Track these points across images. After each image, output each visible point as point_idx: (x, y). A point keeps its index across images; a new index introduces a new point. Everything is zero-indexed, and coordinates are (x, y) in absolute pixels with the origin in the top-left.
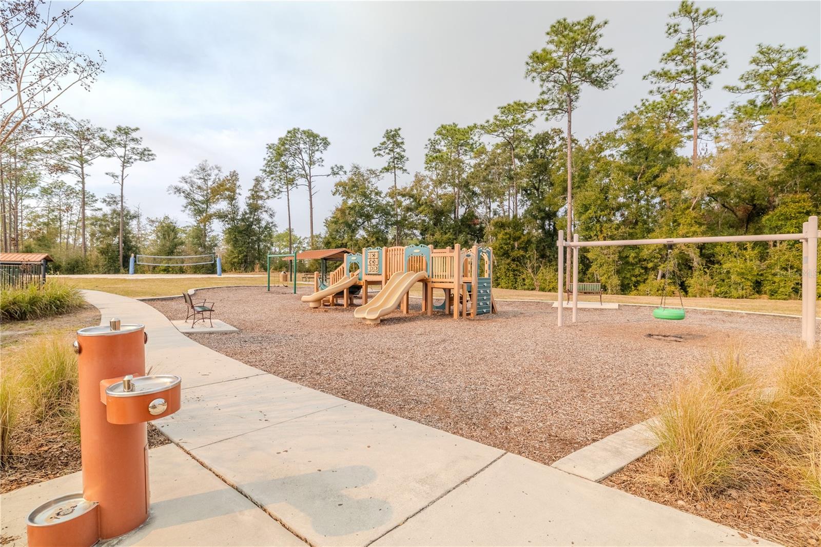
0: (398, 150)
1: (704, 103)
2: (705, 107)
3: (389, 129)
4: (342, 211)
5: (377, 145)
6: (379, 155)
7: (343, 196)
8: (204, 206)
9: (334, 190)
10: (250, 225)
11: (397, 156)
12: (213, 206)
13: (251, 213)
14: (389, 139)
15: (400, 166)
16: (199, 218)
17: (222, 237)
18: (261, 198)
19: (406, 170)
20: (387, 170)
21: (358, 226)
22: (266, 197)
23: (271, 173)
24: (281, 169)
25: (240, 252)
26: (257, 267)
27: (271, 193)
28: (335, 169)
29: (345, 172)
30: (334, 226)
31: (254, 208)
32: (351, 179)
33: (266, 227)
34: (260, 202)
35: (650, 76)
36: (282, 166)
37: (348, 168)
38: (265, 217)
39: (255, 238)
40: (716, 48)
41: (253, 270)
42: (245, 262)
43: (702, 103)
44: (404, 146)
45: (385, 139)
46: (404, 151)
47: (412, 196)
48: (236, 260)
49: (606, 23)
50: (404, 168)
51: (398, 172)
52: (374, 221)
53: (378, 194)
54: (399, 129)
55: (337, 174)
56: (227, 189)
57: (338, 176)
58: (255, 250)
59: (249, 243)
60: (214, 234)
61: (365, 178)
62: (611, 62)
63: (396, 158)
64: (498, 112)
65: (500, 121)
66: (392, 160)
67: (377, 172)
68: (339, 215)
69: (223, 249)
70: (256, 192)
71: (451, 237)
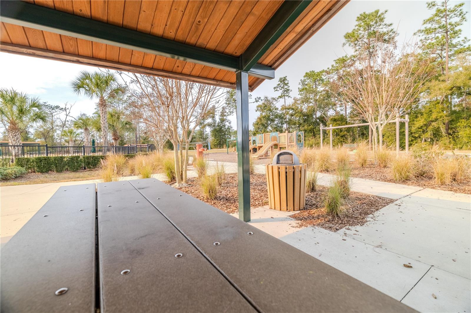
0: (286, 87)
1: (465, 38)
2: (466, 40)
3: (281, 77)
4: (260, 119)
5: (276, 86)
6: (277, 90)
7: (260, 112)
8: (203, 121)
9: (256, 109)
10: (221, 128)
11: (286, 90)
12: (206, 121)
13: (221, 123)
14: (281, 82)
15: (287, 94)
16: (201, 126)
17: (210, 134)
18: (225, 115)
19: (290, 96)
20: (280, 97)
21: (268, 125)
22: (227, 115)
23: (229, 104)
24: (233, 102)
25: (217, 140)
26: (225, 146)
27: (229, 113)
28: (257, 99)
29: (262, 100)
30: (257, 126)
31: (222, 121)
32: (264, 104)
33: (228, 129)
34: (225, 117)
35: (417, 33)
36: (233, 101)
37: (262, 98)
38: (227, 124)
39: (223, 134)
40: (461, 10)
41: (223, 147)
42: (220, 144)
43: (464, 39)
44: (288, 85)
45: (279, 83)
46: (289, 87)
47: (293, 109)
48: (216, 143)
49: (386, 11)
50: (289, 95)
51: (286, 98)
52: (276, 122)
53: (277, 109)
54: (286, 77)
55: (258, 101)
56: (211, 113)
57: (258, 102)
58: (223, 139)
59: (221, 136)
60: (207, 133)
61: (270, 102)
62: (391, 31)
63: (285, 91)
64: (334, 63)
65: (334, 67)
66: (283, 92)
67: (276, 99)
68: (259, 121)
69: (211, 139)
70: (223, 113)
71: (312, 127)
